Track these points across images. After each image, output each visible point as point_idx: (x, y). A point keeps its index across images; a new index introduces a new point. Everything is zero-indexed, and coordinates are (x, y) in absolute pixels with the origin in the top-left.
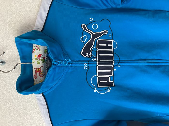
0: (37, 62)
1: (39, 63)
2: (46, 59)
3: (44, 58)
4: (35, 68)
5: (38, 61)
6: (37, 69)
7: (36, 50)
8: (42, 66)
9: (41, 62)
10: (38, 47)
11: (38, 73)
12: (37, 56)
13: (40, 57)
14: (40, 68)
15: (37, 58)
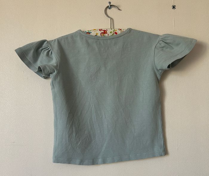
1: (111, 33)
5: (113, 32)
6: (106, 31)
8: (108, 35)
9: (112, 34)
11: (103, 32)
14: (107, 33)
15: (115, 31)
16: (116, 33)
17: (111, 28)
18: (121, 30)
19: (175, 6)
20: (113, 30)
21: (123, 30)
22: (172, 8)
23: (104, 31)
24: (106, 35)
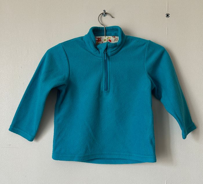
1: (105, 40)
6: (101, 39)
7: (114, 38)
11: (97, 39)
12: (110, 39)
13: (109, 41)
14: (101, 41)
21: (117, 38)
22: (166, 16)
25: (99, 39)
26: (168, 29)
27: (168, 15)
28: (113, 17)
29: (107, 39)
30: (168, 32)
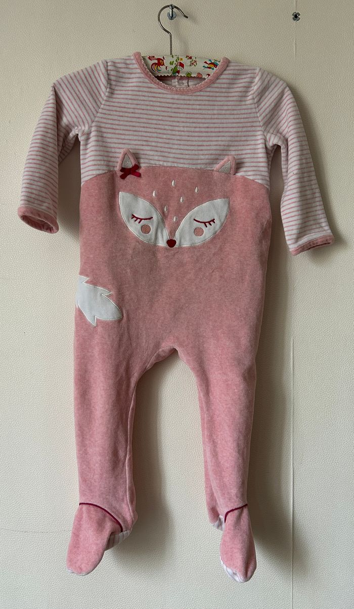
0: (173, 62)
1: (171, 63)
2: (177, 74)
3: (178, 72)
4: (164, 58)
5: (175, 62)
6: (163, 61)
7: (190, 60)
8: (166, 68)
9: (174, 66)
10: (195, 64)
11: (156, 62)
12: (181, 62)
13: (180, 66)
14: (163, 64)
15: (179, 61)
16: (182, 65)
17: (171, 53)
18: (191, 58)
19: (299, 15)
20: (175, 58)
21: (194, 59)
22: (293, 18)
23: (159, 59)
24: (162, 68)
25: (161, 61)
26: (296, 44)
27: (296, 17)
28: (187, 17)
29: (176, 61)
30: (296, 48)
